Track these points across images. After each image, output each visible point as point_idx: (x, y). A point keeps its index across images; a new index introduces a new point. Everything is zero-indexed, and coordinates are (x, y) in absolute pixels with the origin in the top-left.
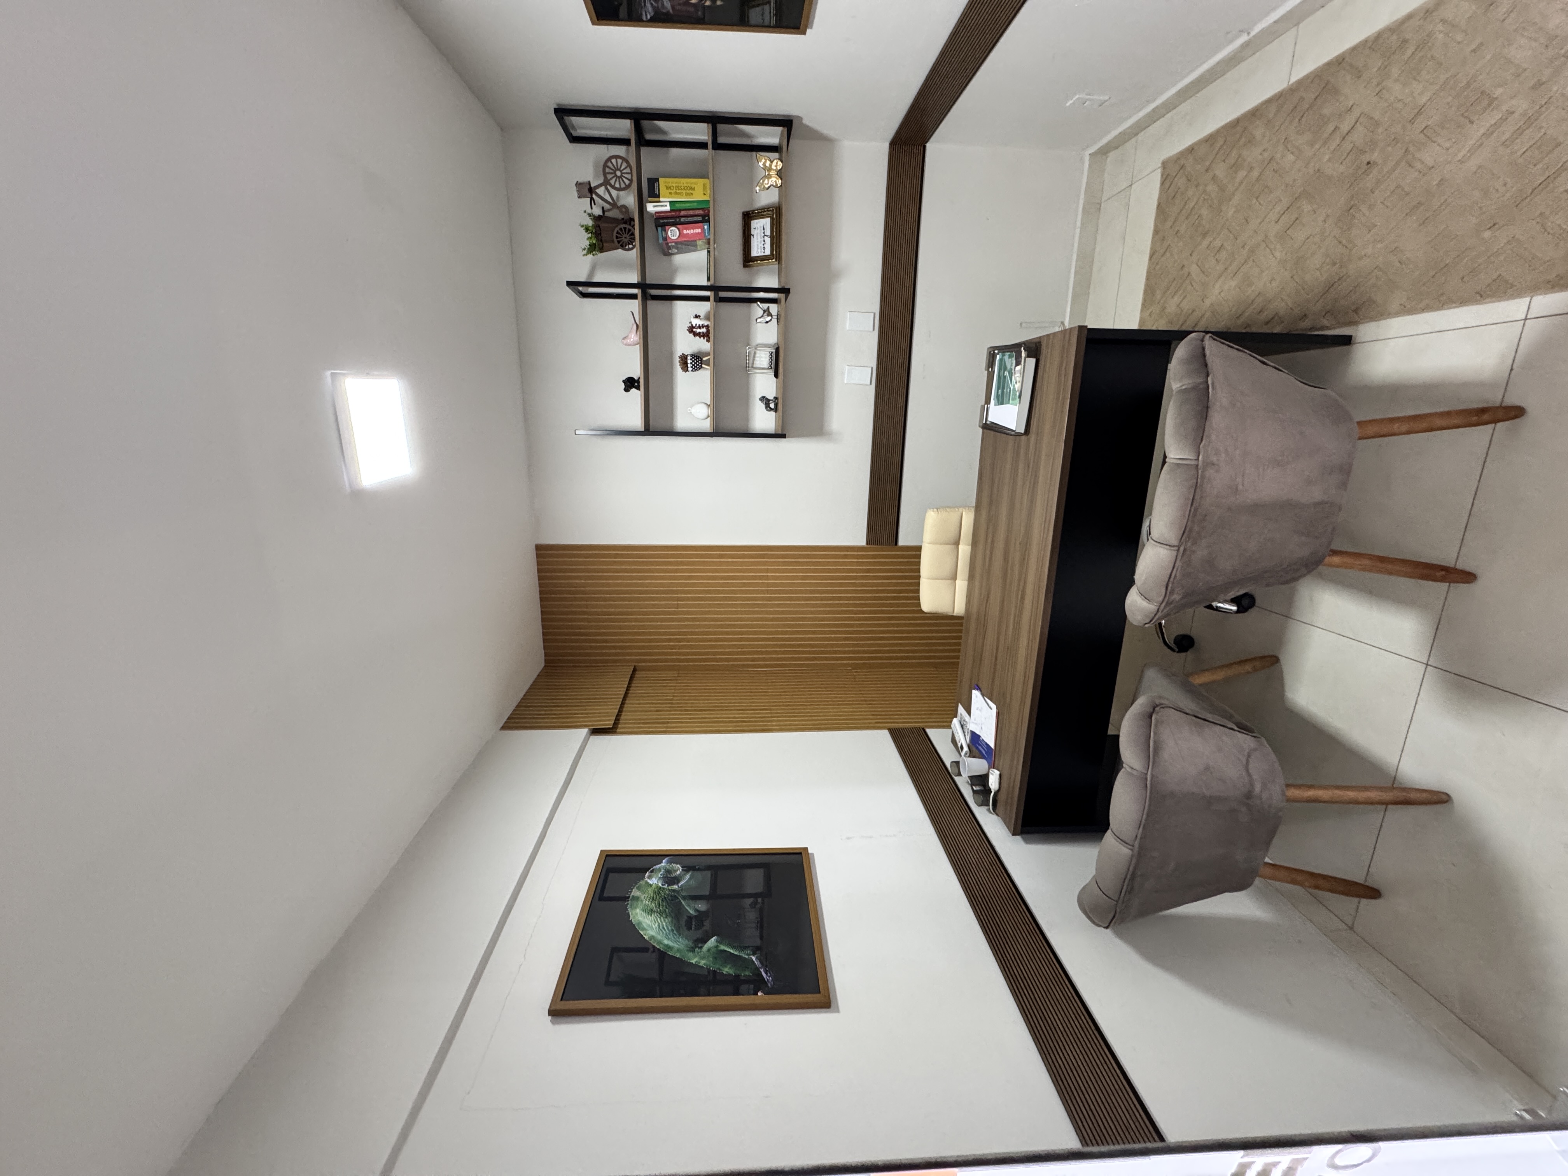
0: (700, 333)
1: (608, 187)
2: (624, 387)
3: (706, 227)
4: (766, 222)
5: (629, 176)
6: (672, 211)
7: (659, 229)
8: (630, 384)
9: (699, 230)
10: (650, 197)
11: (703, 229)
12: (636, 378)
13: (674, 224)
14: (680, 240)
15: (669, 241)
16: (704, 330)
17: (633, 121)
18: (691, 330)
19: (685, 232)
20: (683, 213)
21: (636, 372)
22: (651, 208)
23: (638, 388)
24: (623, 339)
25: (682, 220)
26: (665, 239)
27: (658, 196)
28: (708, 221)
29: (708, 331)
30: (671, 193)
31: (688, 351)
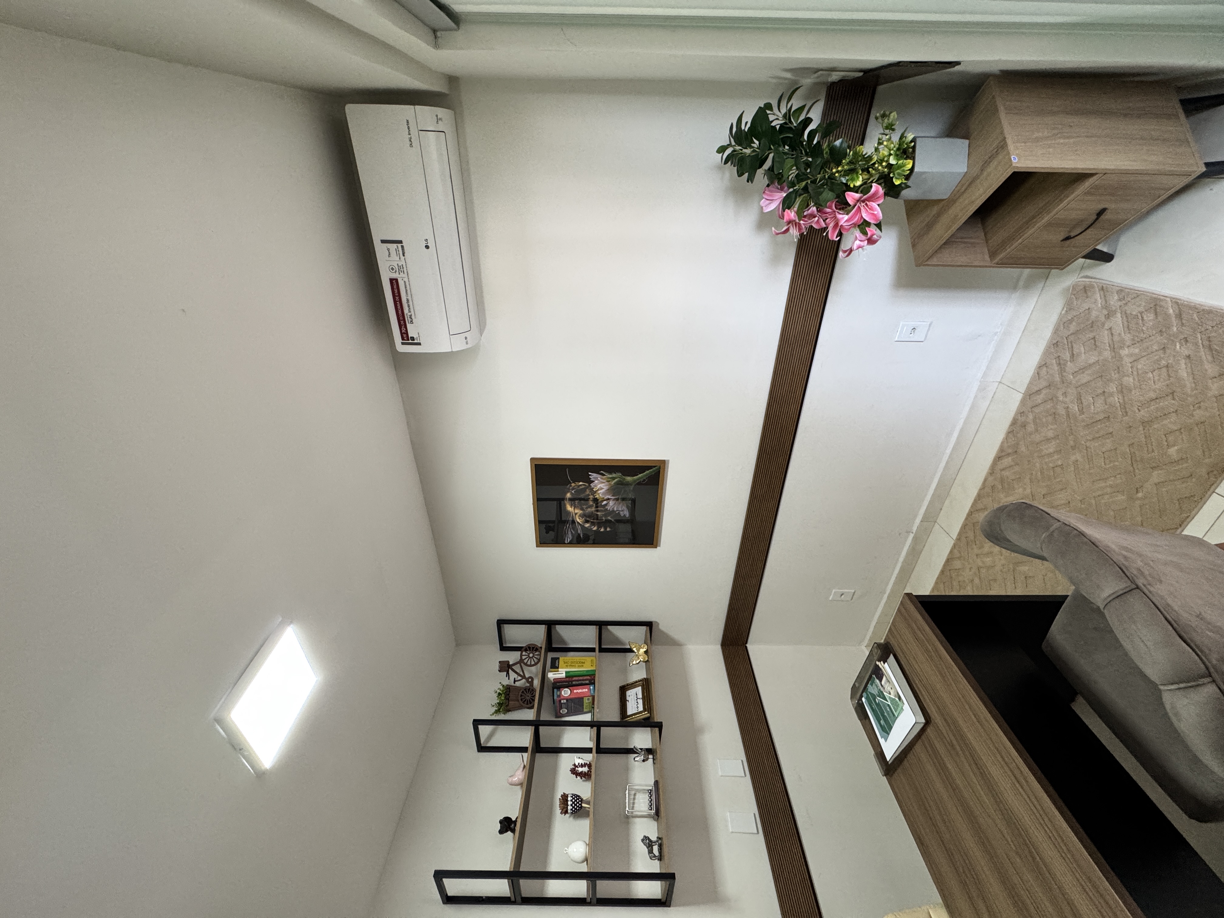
0: (582, 772)
1: (522, 664)
2: (499, 828)
3: (591, 687)
4: (639, 690)
5: (538, 657)
6: (566, 677)
7: (555, 690)
8: (507, 825)
9: (587, 690)
10: (551, 668)
11: (590, 689)
12: (514, 819)
13: (567, 687)
14: (571, 697)
15: (562, 697)
16: (585, 769)
17: (547, 626)
18: (574, 771)
19: (575, 691)
20: (575, 679)
21: (514, 814)
22: (551, 676)
23: (513, 831)
24: (510, 777)
25: (574, 683)
26: (559, 696)
27: (558, 668)
28: (594, 684)
29: (590, 771)
30: (567, 666)
31: (569, 791)
